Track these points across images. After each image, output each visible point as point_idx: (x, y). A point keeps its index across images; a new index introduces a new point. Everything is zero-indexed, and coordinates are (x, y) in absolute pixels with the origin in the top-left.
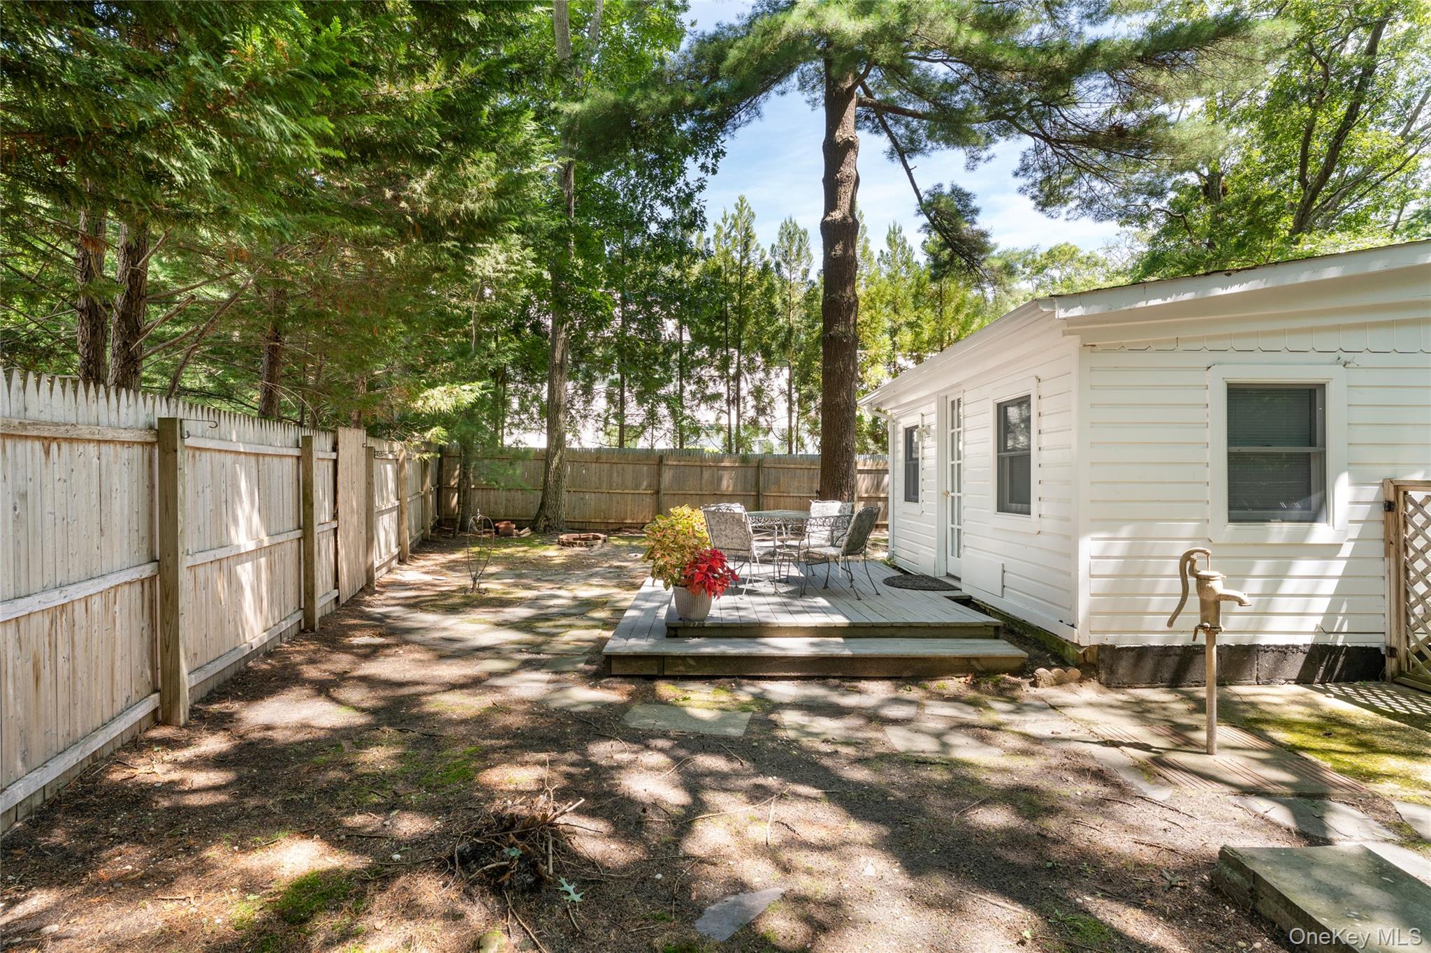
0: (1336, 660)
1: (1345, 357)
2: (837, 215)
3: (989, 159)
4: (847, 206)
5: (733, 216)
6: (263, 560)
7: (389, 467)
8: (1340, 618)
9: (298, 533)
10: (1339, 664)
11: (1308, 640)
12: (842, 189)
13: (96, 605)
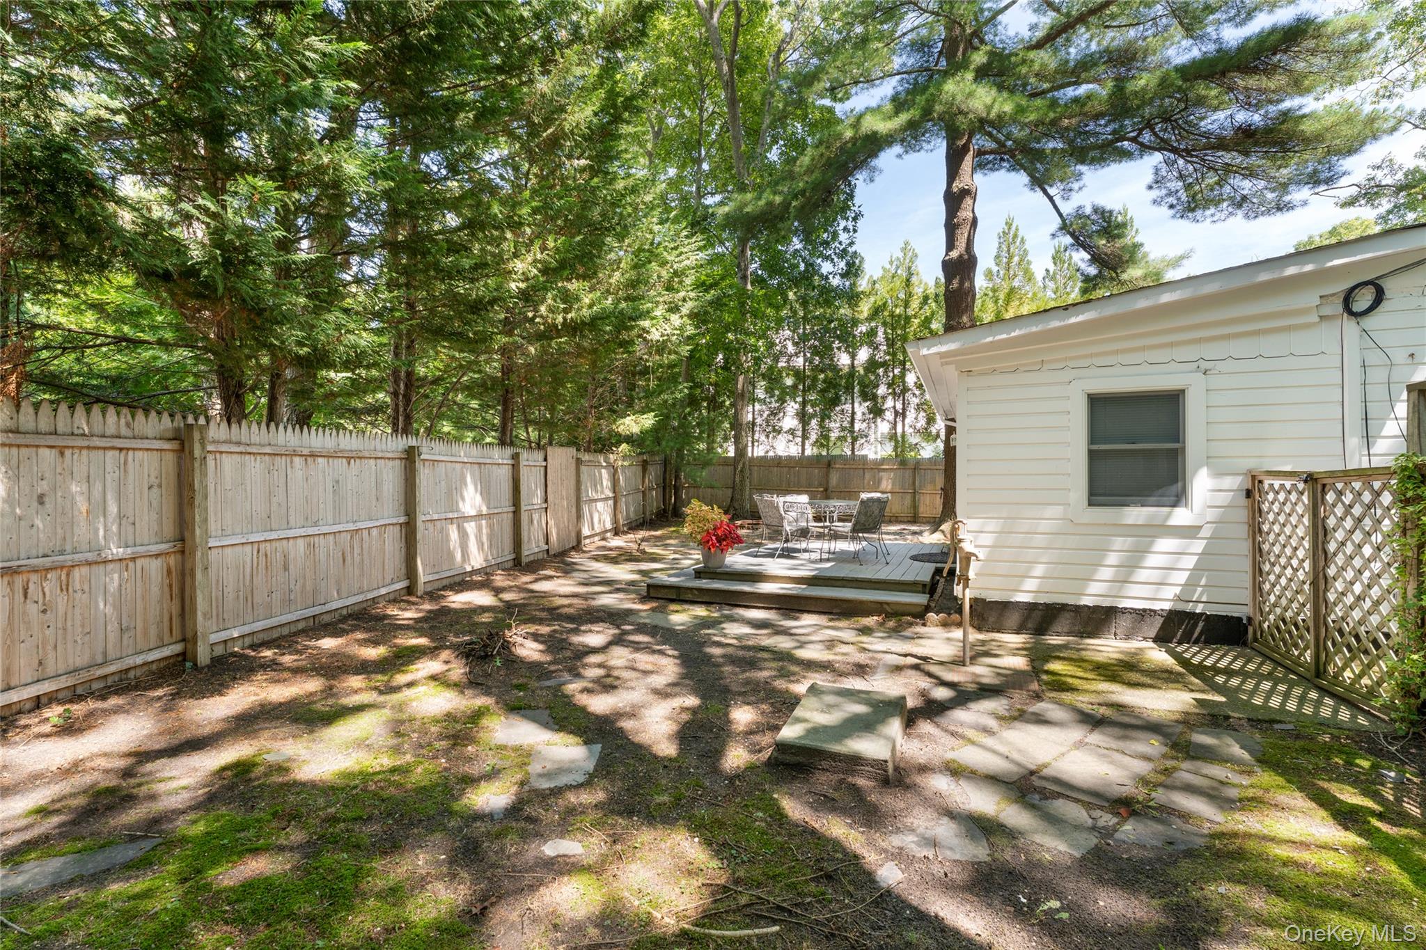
0: (1195, 625)
1: (1204, 365)
2: (954, 254)
3: (1080, 189)
4: (964, 245)
5: (898, 259)
6: (484, 522)
7: (603, 471)
8: (1200, 589)
9: (512, 509)
10: (1198, 629)
11: (1167, 606)
12: (958, 232)
13: (374, 532)
